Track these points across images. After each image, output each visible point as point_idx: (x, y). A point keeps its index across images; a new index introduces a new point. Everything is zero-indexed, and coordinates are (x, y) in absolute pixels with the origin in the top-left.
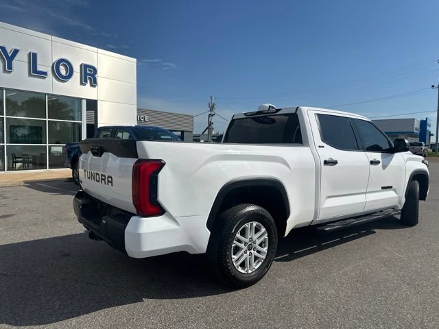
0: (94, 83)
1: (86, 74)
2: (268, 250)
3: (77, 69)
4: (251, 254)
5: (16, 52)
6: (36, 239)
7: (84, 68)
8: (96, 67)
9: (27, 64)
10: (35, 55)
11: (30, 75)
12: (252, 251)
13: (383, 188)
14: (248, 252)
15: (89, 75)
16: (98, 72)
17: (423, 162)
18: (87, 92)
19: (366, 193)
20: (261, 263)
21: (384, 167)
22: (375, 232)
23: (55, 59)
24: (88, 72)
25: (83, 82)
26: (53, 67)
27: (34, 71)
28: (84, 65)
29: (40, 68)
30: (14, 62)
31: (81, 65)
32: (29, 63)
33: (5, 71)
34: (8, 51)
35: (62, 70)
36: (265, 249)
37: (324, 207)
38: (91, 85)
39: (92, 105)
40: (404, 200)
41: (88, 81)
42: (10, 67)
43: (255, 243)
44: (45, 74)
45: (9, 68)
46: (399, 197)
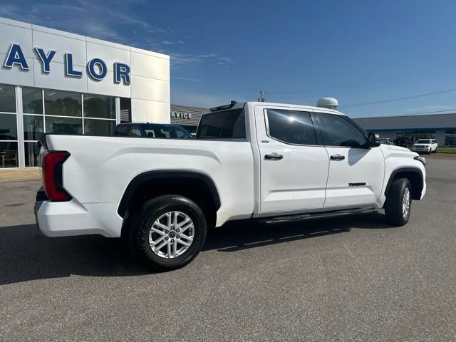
0: (127, 82)
1: (119, 73)
2: (194, 238)
3: (110, 68)
4: (173, 241)
5: (53, 53)
6: (26, 224)
7: (118, 66)
8: (129, 65)
9: (63, 65)
10: (70, 56)
11: (66, 75)
12: (175, 239)
13: (350, 184)
14: (170, 239)
15: (122, 73)
16: (131, 70)
17: (415, 158)
18: (120, 91)
19: (326, 189)
20: (185, 250)
21: (351, 163)
22: (349, 230)
23: (90, 59)
24: (121, 71)
25: (116, 81)
26: (87, 67)
27: (70, 72)
28: (118, 64)
29: (75, 69)
30: (51, 64)
31: (114, 64)
32: (65, 64)
33: (43, 72)
34: (46, 53)
35: (96, 69)
36: (191, 238)
37: (266, 200)
38: (125, 84)
39: (126, 103)
40: (383, 198)
41: (122, 80)
42: (48, 68)
43: (178, 230)
44: (80, 73)
45: (46, 69)
46: (376, 195)
